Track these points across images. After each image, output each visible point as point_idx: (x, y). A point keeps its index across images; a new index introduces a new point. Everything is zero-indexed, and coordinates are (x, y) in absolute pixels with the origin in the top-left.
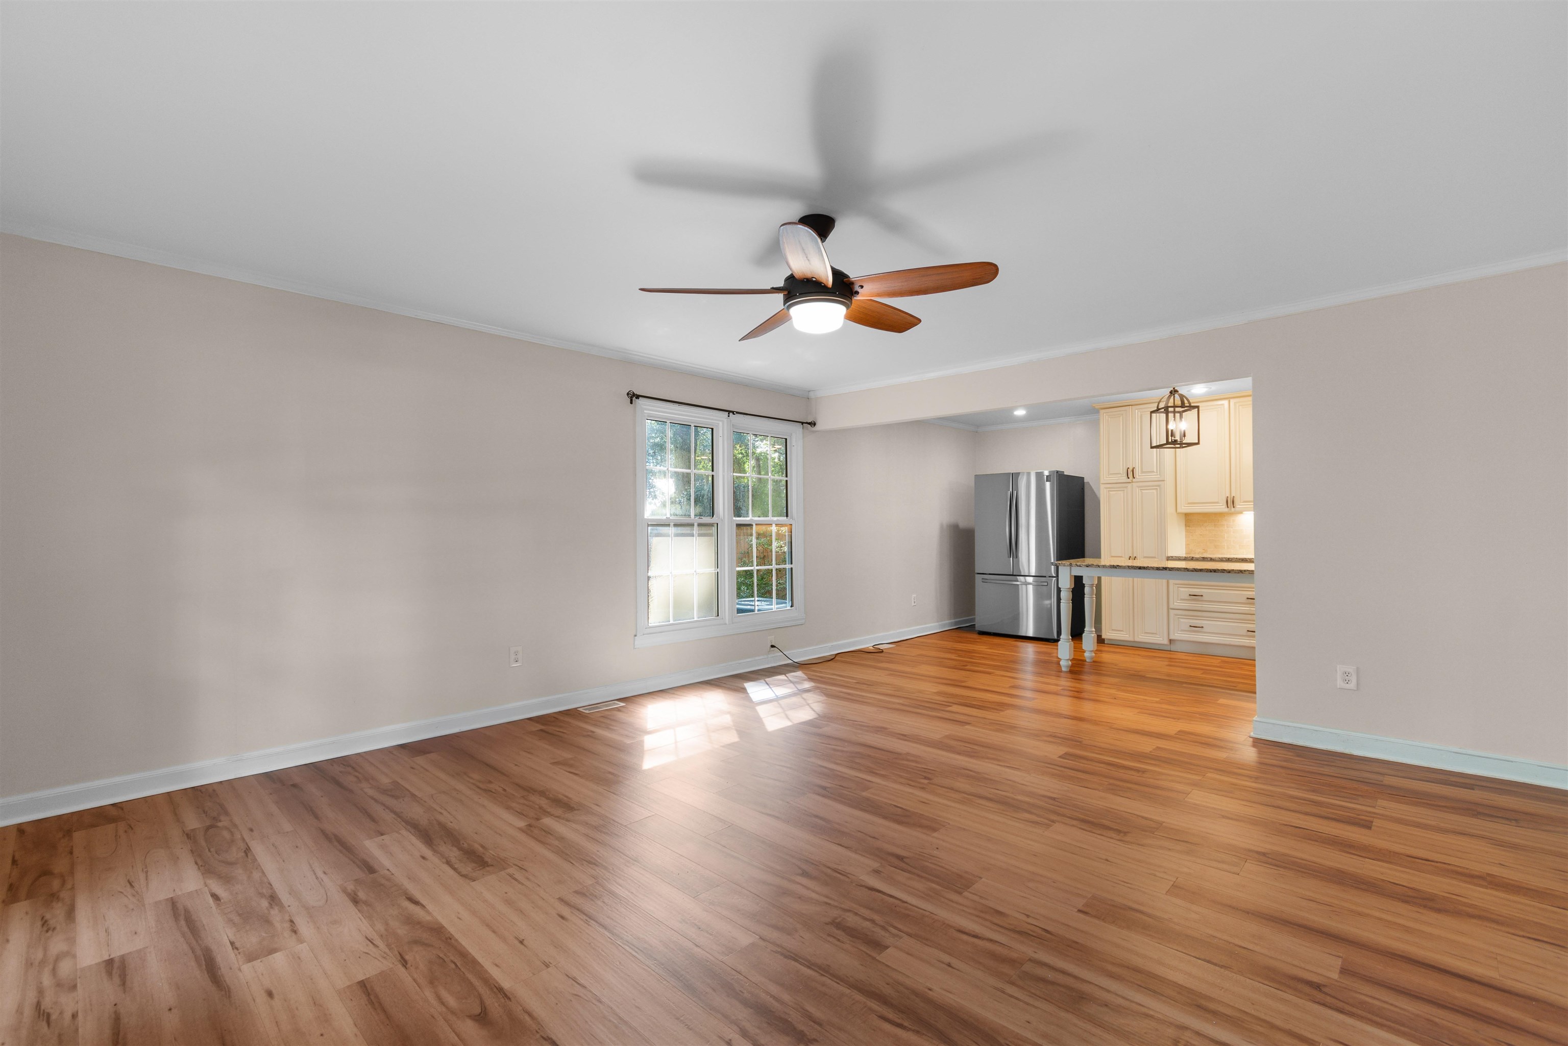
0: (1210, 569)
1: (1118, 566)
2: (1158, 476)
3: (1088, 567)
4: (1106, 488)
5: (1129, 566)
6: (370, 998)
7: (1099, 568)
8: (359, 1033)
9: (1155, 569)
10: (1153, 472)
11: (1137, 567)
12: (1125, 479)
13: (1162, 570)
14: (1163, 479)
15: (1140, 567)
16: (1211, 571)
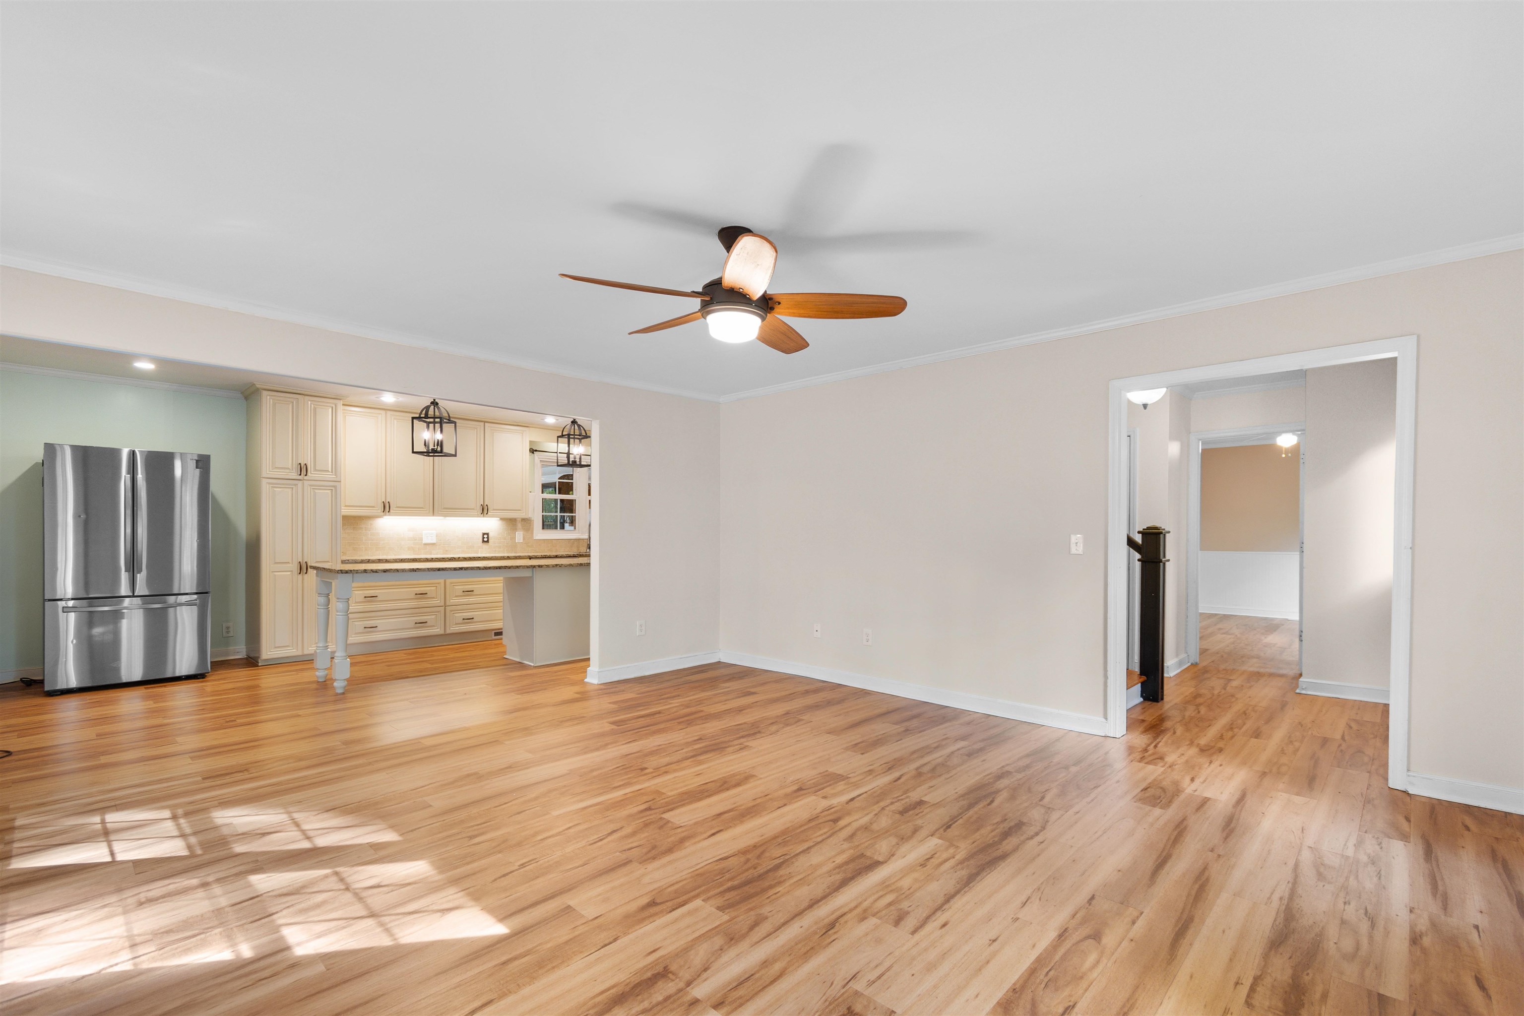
0: (496, 567)
1: (418, 569)
2: (334, 476)
3: (385, 572)
4: (269, 483)
5: (428, 569)
6: (1128, 1010)
7: (397, 572)
8: (1167, 997)
9: (453, 569)
10: (328, 471)
11: (436, 569)
12: (294, 475)
13: (458, 570)
14: (339, 480)
15: (439, 568)
16: (497, 569)
